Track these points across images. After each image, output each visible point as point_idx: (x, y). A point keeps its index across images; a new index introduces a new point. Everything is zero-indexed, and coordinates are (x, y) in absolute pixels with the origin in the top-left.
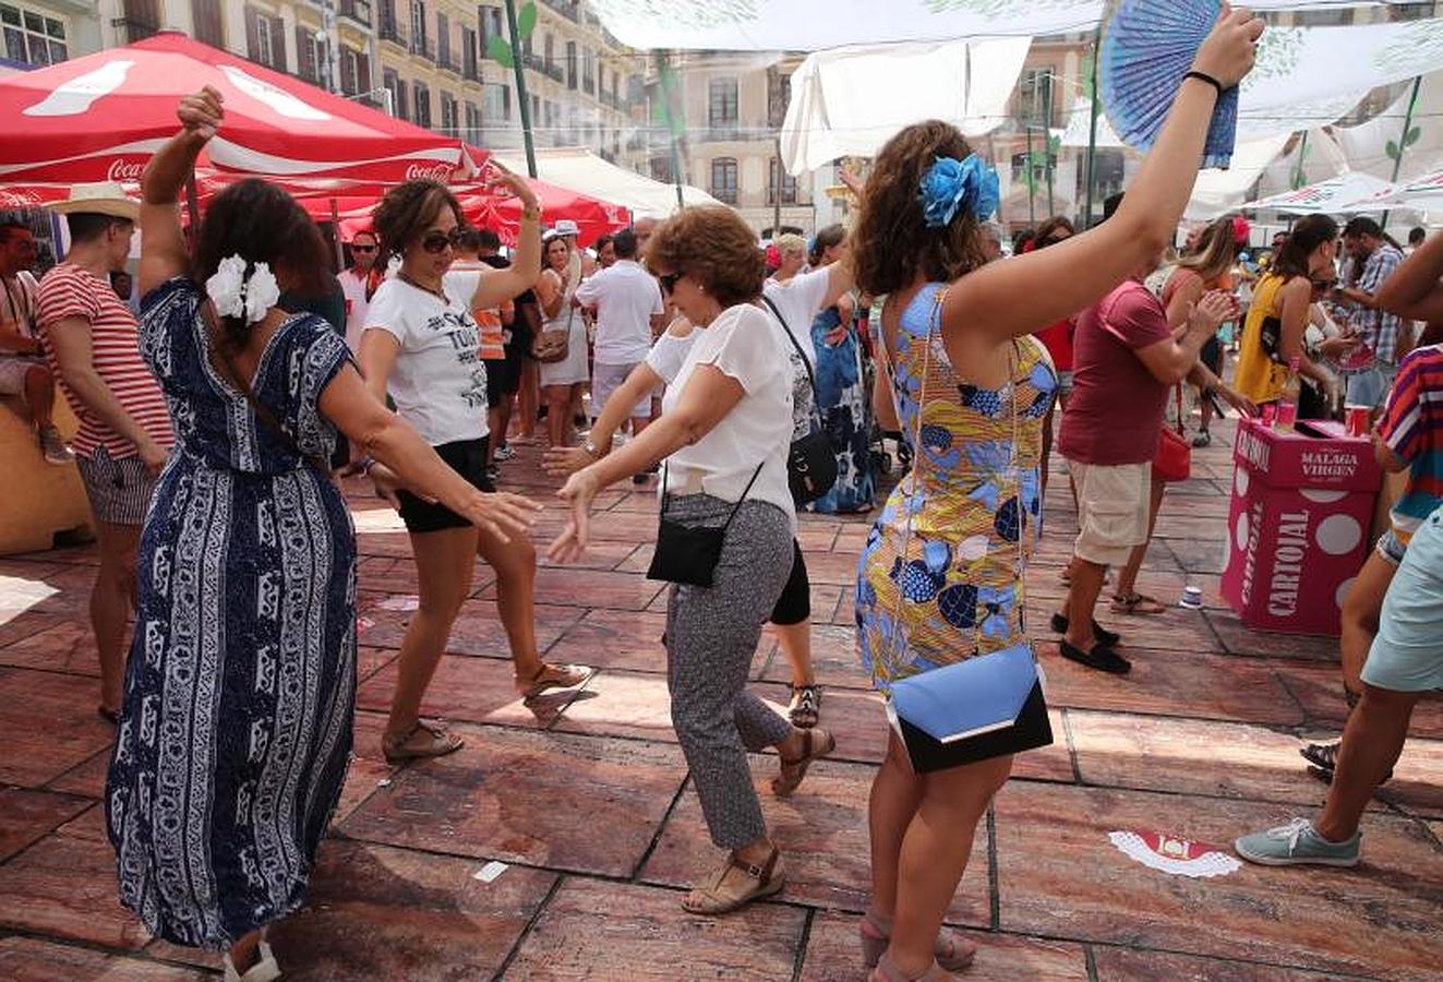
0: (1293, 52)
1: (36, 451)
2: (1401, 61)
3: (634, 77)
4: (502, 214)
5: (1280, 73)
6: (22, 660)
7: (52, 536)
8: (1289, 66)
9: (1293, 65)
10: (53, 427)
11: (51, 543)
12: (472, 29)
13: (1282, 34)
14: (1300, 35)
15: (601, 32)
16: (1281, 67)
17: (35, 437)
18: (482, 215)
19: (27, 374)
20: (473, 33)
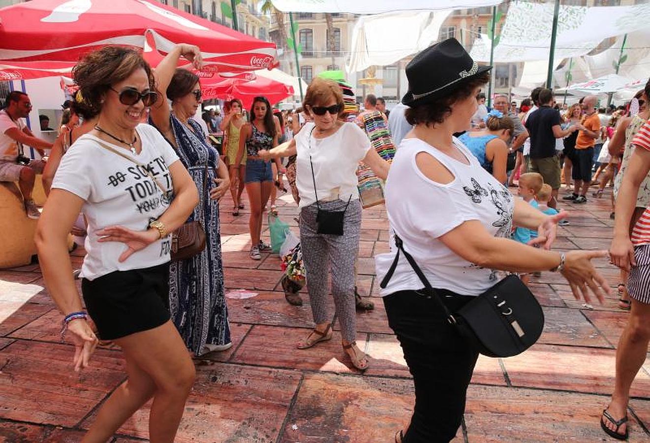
0: (580, 18)
1: (23, 213)
2: (626, 24)
3: (262, 28)
4: (239, 89)
5: (574, 27)
6: (35, 335)
7: (31, 257)
8: (578, 24)
9: (580, 24)
10: (32, 200)
11: (30, 261)
12: (189, 4)
13: (577, 10)
14: (585, 10)
15: (247, 7)
16: (575, 25)
17: (21, 205)
18: (229, 89)
19: (21, 172)
20: (189, 6)
